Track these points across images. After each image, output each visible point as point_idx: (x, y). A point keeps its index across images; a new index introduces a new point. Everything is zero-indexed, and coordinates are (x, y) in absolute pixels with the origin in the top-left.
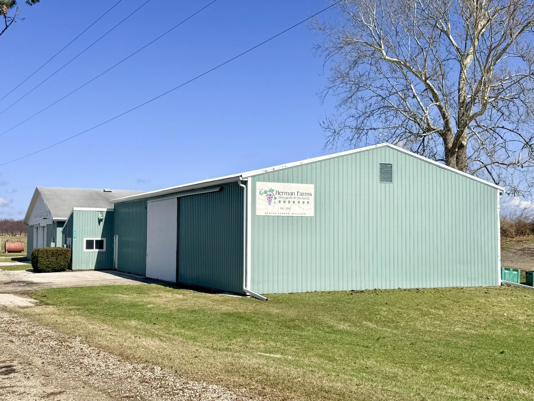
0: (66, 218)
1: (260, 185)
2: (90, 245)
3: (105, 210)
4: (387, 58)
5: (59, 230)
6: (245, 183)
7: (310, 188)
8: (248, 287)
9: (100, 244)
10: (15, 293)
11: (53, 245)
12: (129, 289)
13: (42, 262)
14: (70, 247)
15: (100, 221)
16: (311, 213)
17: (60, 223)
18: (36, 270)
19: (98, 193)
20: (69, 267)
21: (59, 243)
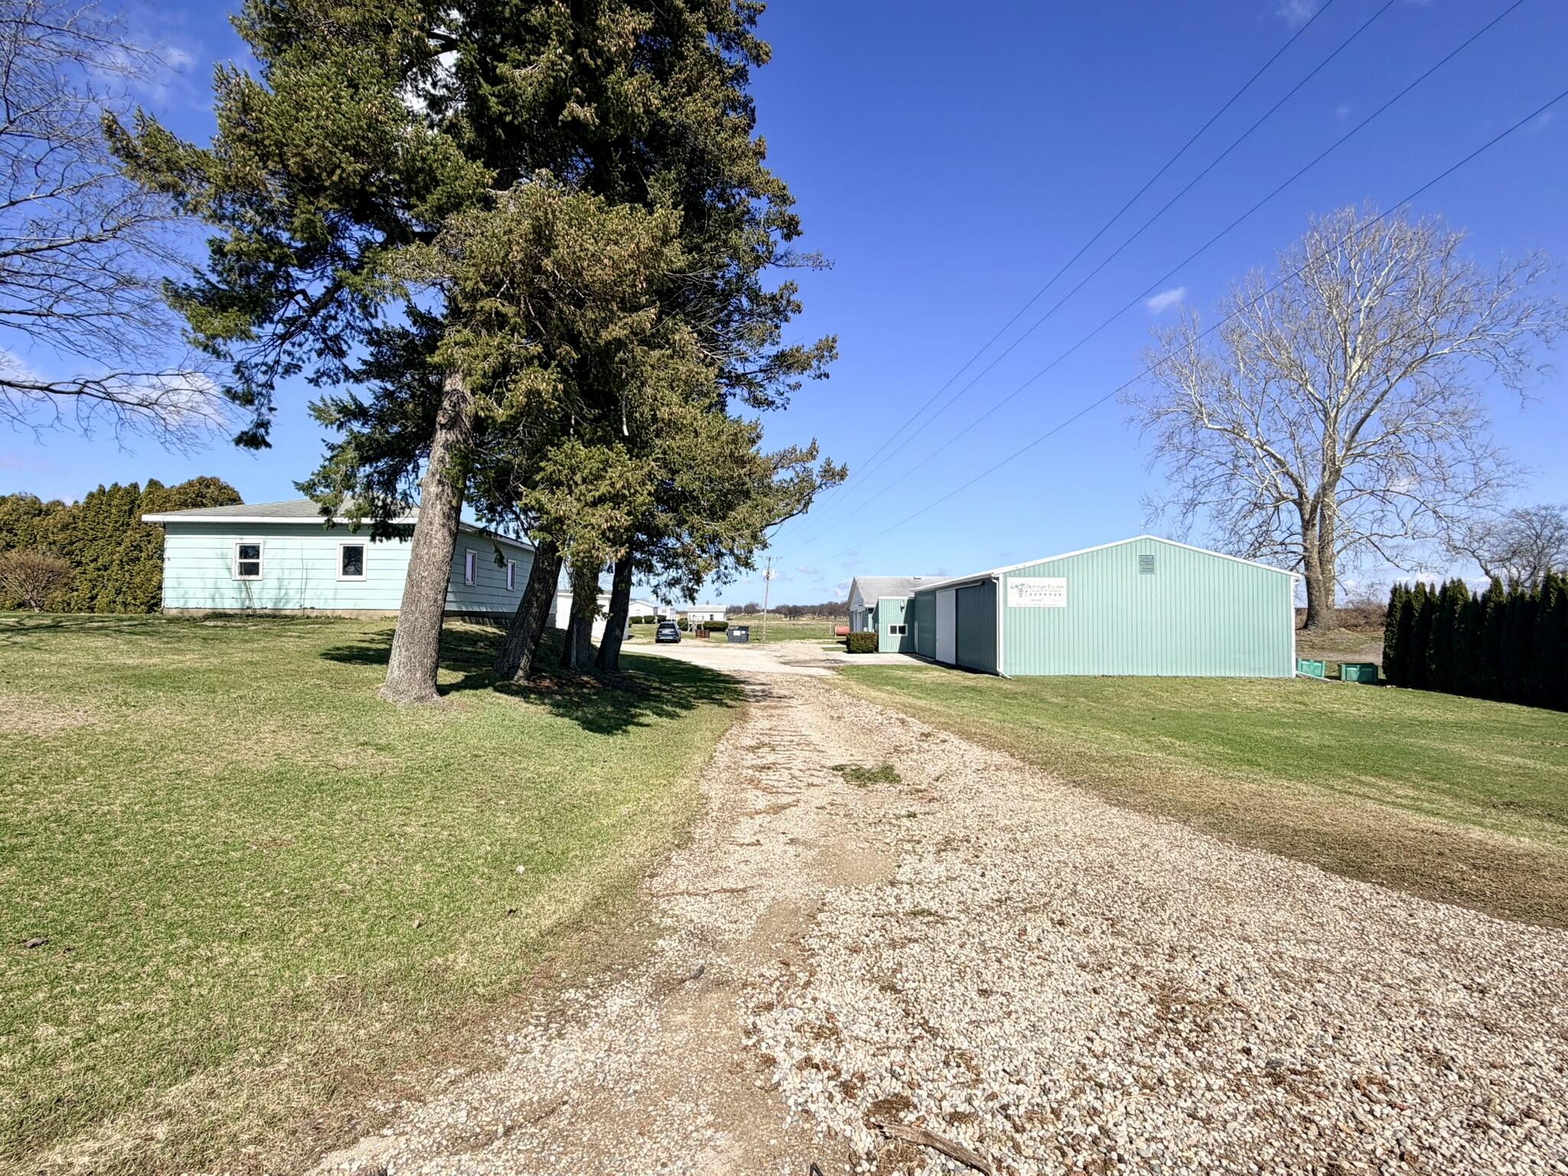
0: (874, 606)
1: (1011, 581)
2: (893, 630)
3: (906, 598)
4: (1210, 426)
5: (870, 616)
6: (997, 579)
7: (1063, 581)
8: (1000, 669)
9: (902, 630)
10: (824, 667)
11: (865, 629)
12: (919, 669)
13: (854, 645)
14: (877, 631)
15: (902, 608)
16: (1063, 604)
17: (871, 610)
18: (850, 651)
19: (907, 581)
20: (876, 650)
21: (870, 629)
